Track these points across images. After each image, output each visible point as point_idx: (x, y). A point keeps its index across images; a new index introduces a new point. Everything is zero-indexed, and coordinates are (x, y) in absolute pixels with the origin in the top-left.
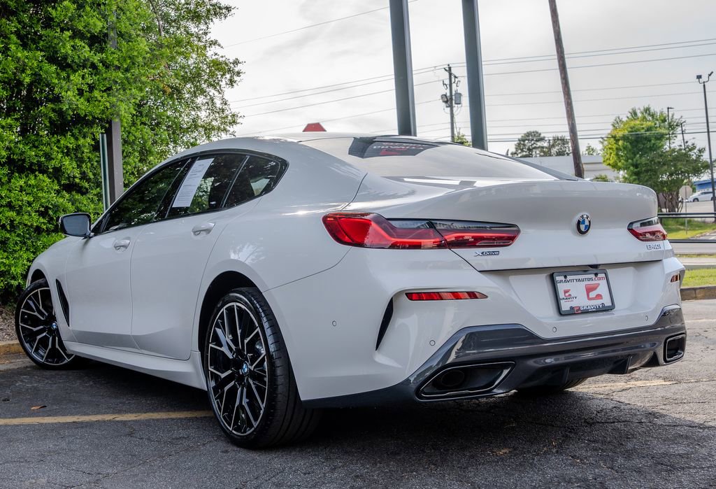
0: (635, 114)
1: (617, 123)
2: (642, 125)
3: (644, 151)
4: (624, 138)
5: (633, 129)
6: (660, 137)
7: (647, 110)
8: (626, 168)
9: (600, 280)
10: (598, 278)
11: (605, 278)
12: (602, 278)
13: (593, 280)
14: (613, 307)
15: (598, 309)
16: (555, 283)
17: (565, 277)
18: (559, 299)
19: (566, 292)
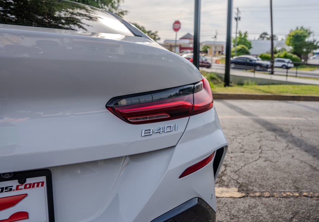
0: (297, 28)
1: (291, 31)
2: (300, 32)
3: (298, 41)
4: (293, 36)
5: (296, 33)
6: (305, 37)
7: (302, 28)
8: (292, 46)
9: (30, 187)
10: (26, 185)
11: (45, 184)
12: (36, 185)
13: (11, 190)
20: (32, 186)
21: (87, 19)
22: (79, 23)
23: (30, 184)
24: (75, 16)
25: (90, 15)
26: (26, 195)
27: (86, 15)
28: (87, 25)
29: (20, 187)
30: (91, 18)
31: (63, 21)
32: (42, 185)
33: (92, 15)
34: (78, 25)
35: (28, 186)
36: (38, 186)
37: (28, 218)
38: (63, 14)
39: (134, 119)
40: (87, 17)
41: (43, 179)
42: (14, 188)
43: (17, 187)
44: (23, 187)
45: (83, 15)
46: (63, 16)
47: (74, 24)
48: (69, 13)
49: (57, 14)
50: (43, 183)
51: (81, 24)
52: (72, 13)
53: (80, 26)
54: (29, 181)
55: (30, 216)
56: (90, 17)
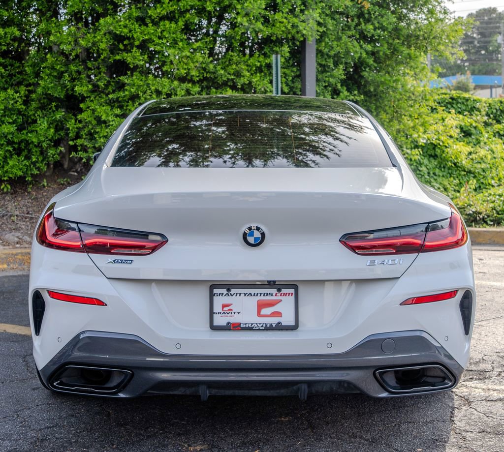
9: (284, 295)
10: (281, 294)
11: (294, 295)
12: (288, 294)
13: (272, 295)
14: (294, 328)
15: (269, 328)
16: (212, 295)
17: (229, 290)
18: (212, 313)
19: (224, 306)
20: (285, 294)
21: (345, 127)
22: (332, 133)
23: (284, 294)
24: (325, 122)
25: (349, 121)
26: (281, 300)
27: (343, 122)
28: (348, 137)
29: (277, 295)
30: (351, 127)
31: (307, 130)
32: (292, 295)
33: (353, 121)
34: (332, 136)
35: (282, 294)
36: (289, 295)
37: (281, 317)
38: (304, 119)
39: (363, 252)
40: (345, 124)
41: (292, 291)
42: (274, 294)
43: (276, 294)
44: (279, 294)
45: (338, 121)
46: (306, 122)
47: (326, 134)
48: (314, 117)
49: (295, 119)
50: (292, 294)
51: (337, 135)
52: (320, 118)
53: (335, 137)
54: (284, 291)
55: (283, 315)
56: (350, 125)
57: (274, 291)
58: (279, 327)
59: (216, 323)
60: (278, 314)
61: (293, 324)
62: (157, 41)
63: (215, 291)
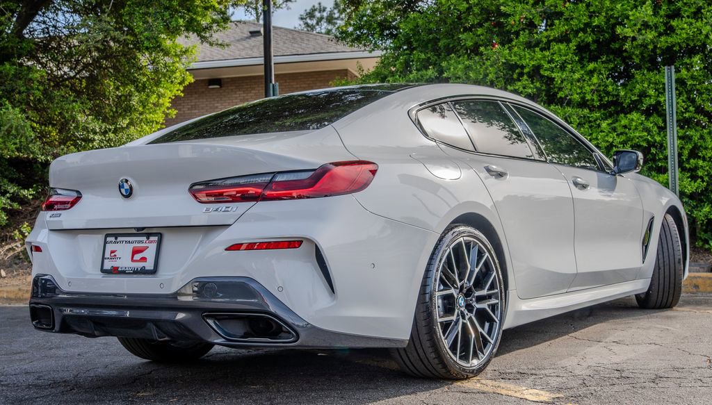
10: (149, 241)
11: (157, 242)
14: (154, 272)
15: (136, 272)
16: (106, 242)
17: (116, 239)
18: (103, 258)
19: (112, 252)
20: (151, 242)
26: (148, 247)
43: (146, 241)
57: (144, 239)
58: (143, 272)
59: (105, 268)
60: (144, 259)
61: (152, 268)
62: (546, 66)
63: (109, 239)
